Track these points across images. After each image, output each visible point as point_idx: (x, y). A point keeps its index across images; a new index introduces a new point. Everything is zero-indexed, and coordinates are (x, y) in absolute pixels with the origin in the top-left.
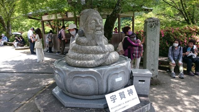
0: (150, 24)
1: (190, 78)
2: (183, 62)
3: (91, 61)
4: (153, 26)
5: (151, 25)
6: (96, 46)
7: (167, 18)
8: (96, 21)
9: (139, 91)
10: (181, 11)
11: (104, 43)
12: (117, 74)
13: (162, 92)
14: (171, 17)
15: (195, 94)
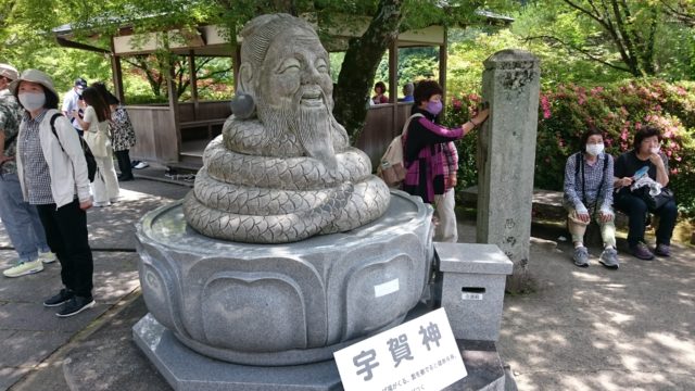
0: (505, 72)
1: (638, 267)
2: (615, 212)
3: (280, 217)
4: (516, 83)
5: (509, 77)
6: (300, 159)
7: (561, 51)
8: (302, 60)
9: (462, 328)
10: (610, 28)
11: (331, 147)
12: (382, 266)
13: (542, 321)
14: (573, 47)
15: (660, 329)
